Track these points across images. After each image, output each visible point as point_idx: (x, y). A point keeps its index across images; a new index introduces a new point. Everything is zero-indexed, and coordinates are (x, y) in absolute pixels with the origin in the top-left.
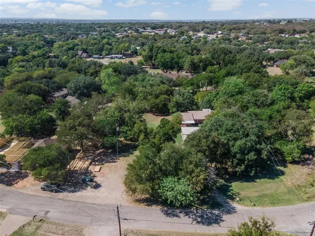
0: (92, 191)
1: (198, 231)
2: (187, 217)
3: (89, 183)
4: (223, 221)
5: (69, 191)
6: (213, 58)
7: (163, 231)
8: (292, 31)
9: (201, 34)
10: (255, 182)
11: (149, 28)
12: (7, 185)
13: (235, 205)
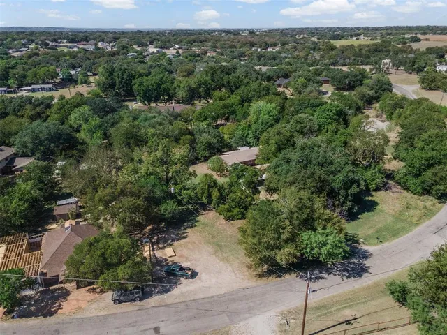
0: (191, 283)
1: (357, 287)
2: (332, 275)
3: (181, 273)
4: (369, 267)
5: (158, 292)
6: (213, 80)
7: (322, 300)
8: (263, 45)
9: (152, 49)
10: (359, 218)
11: (65, 41)
12: (45, 316)
13: (364, 247)
